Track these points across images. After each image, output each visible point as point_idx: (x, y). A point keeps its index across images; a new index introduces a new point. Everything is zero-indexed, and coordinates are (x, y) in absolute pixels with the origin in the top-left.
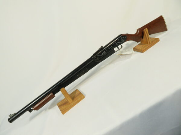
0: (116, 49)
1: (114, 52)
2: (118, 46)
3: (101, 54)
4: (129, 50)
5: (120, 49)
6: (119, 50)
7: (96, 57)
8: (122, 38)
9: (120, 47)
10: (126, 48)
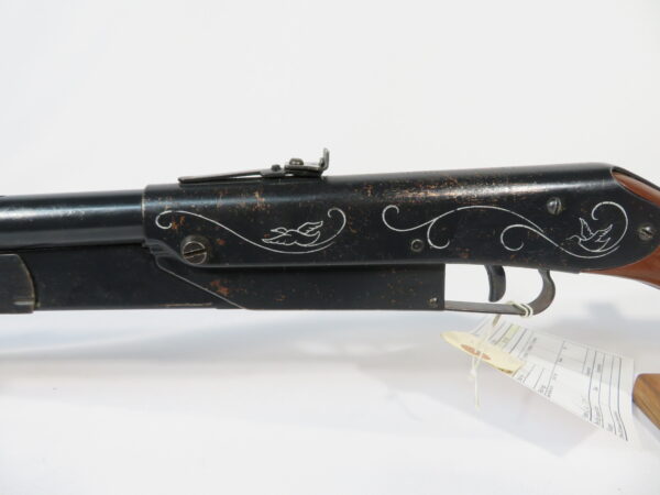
0: (464, 280)
1: (427, 294)
2: (509, 271)
3: (253, 223)
4: (593, 368)
5: (517, 310)
6: (500, 312)
7: (189, 224)
8: (608, 215)
9: (523, 282)
10: (570, 331)
